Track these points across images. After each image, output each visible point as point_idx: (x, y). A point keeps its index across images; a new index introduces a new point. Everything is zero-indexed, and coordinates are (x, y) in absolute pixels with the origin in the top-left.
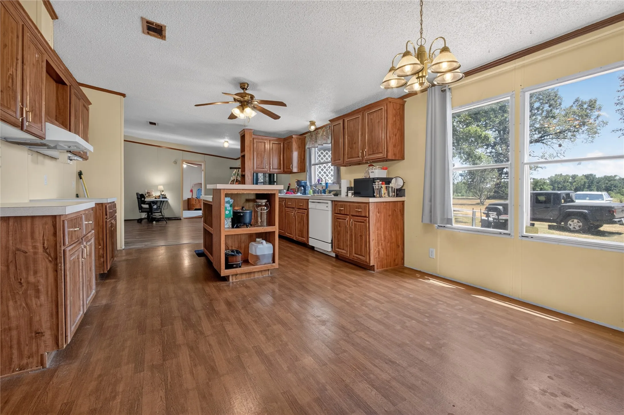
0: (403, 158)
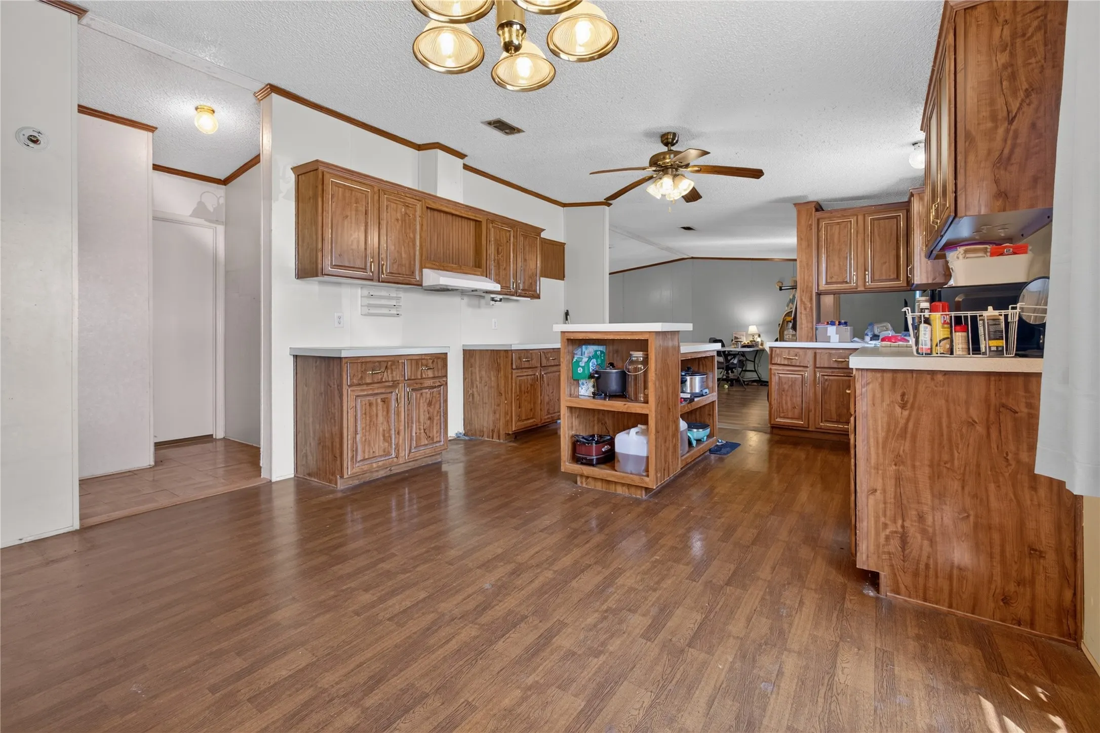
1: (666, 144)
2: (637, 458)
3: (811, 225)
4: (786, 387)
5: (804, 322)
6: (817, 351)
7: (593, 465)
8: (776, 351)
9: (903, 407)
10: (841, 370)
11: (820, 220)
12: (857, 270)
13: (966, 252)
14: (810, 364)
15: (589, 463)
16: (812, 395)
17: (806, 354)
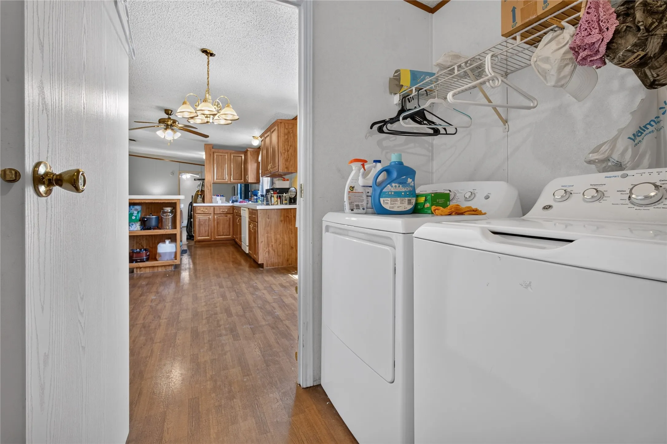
1: (168, 114)
2: (170, 253)
3: (211, 154)
4: (202, 223)
5: (208, 195)
6: (215, 207)
7: (144, 262)
8: (198, 208)
9: (268, 219)
10: (224, 214)
11: (214, 153)
12: (228, 175)
13: (278, 179)
14: (212, 213)
15: (142, 261)
16: (213, 225)
17: (210, 209)
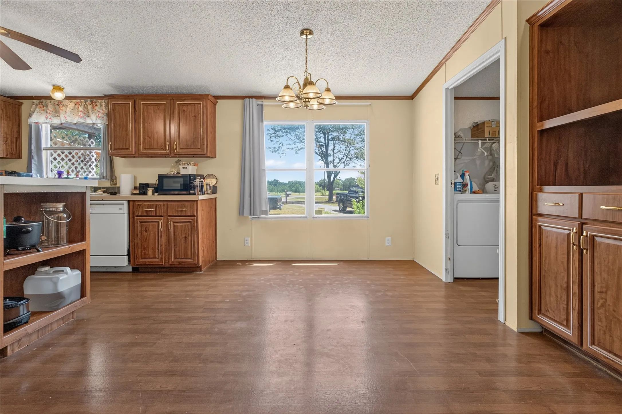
0: (215, 157)
